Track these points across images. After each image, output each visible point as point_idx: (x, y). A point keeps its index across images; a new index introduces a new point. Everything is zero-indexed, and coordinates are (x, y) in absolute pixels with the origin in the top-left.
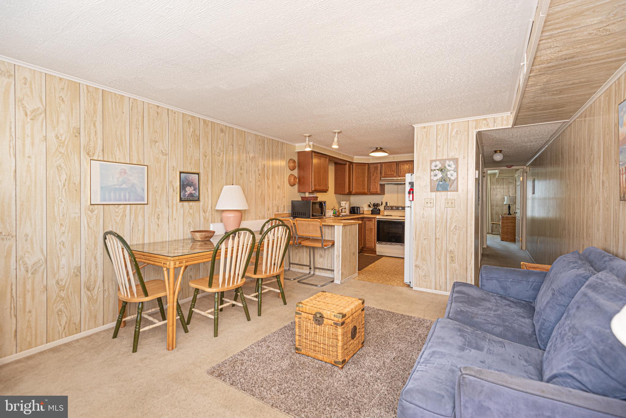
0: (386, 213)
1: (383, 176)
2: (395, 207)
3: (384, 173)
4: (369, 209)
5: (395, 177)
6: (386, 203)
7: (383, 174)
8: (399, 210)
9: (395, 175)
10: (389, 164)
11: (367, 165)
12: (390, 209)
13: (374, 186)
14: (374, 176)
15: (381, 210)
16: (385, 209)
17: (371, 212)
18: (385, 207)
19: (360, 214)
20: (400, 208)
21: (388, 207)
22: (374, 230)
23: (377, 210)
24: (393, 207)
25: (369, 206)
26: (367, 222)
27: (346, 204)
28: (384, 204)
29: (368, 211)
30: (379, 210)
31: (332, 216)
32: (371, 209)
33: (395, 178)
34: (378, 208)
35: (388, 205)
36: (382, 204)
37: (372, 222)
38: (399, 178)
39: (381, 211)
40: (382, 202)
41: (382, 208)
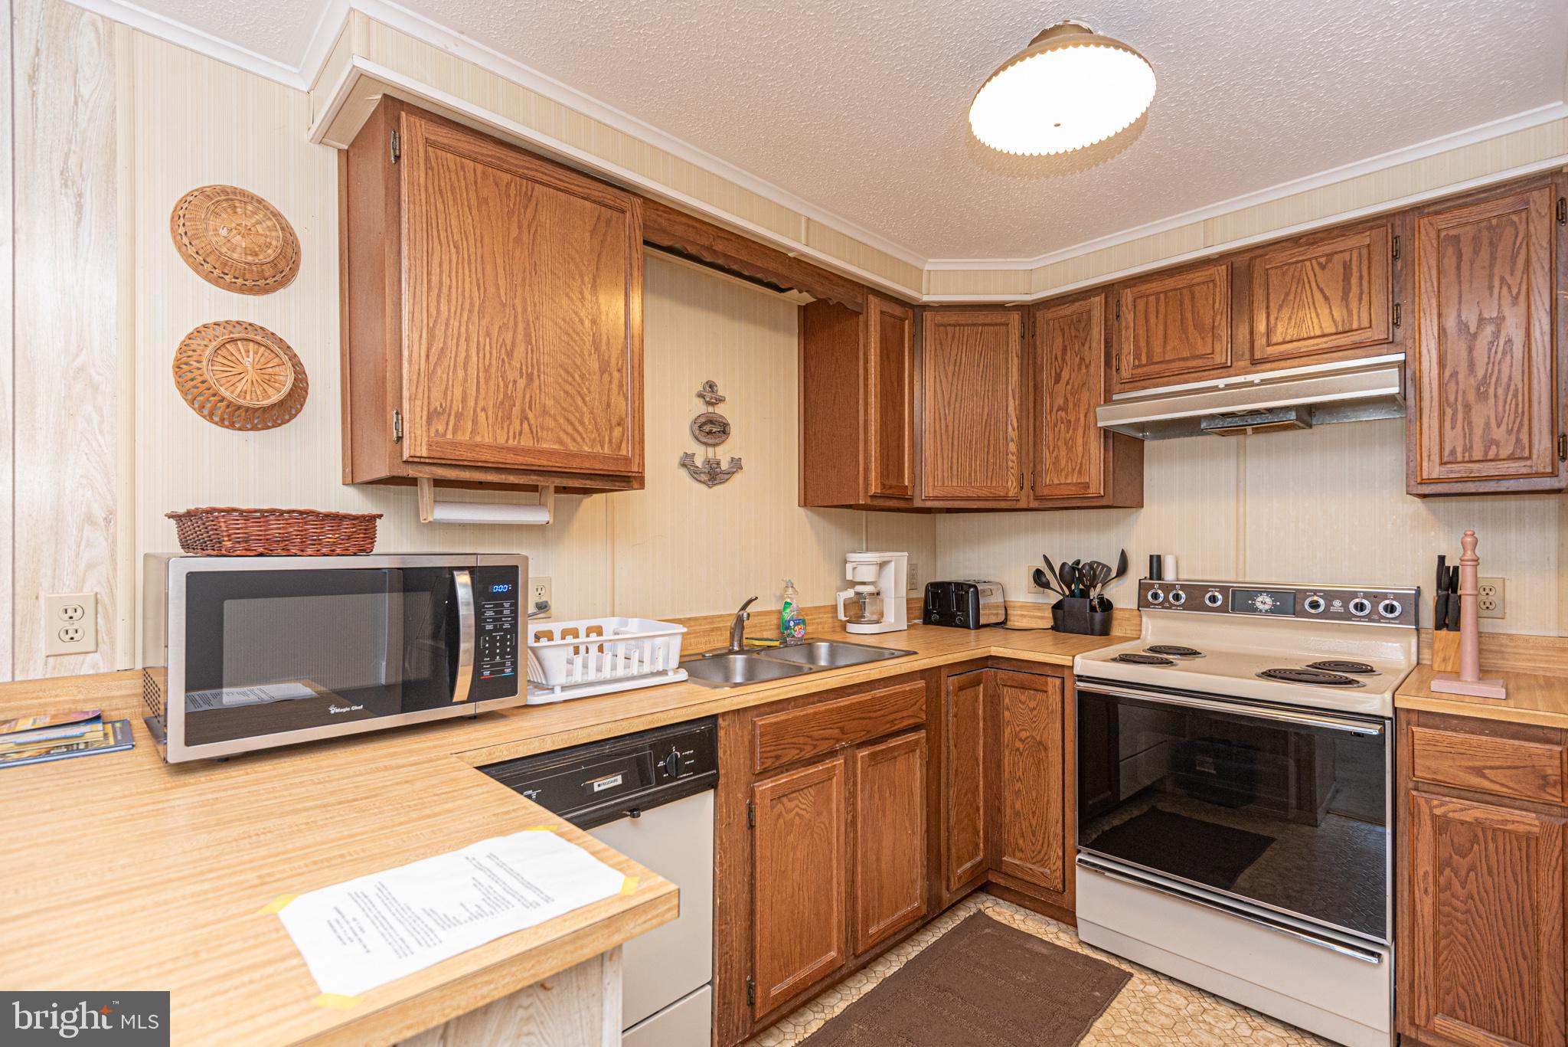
0: (1156, 629)
1: (1126, 374)
2: (1224, 590)
3: (1137, 357)
4: (1040, 600)
5: (1224, 369)
6: (1156, 564)
7: (1127, 363)
8: (1254, 610)
9: (1219, 359)
10: (1170, 283)
11: (1015, 318)
12: (1185, 607)
13: (1063, 453)
14: (1060, 387)
15: (1117, 604)
16: (1143, 603)
17: (1049, 614)
18: (1143, 587)
19: (978, 626)
20: (1264, 602)
21: (1168, 588)
22: (1055, 755)
23: (1093, 609)
24: (1205, 589)
25: (1038, 577)
26: (1008, 696)
27: (882, 565)
28: (1139, 570)
29: (1038, 607)
30: (1106, 606)
31: (671, 677)
32: (1054, 598)
33: (1221, 383)
34: (1094, 594)
35: (1169, 576)
36: (1123, 569)
37: (1040, 695)
38: (1256, 378)
39: (1117, 615)
40: (1123, 555)
41: (1122, 594)
